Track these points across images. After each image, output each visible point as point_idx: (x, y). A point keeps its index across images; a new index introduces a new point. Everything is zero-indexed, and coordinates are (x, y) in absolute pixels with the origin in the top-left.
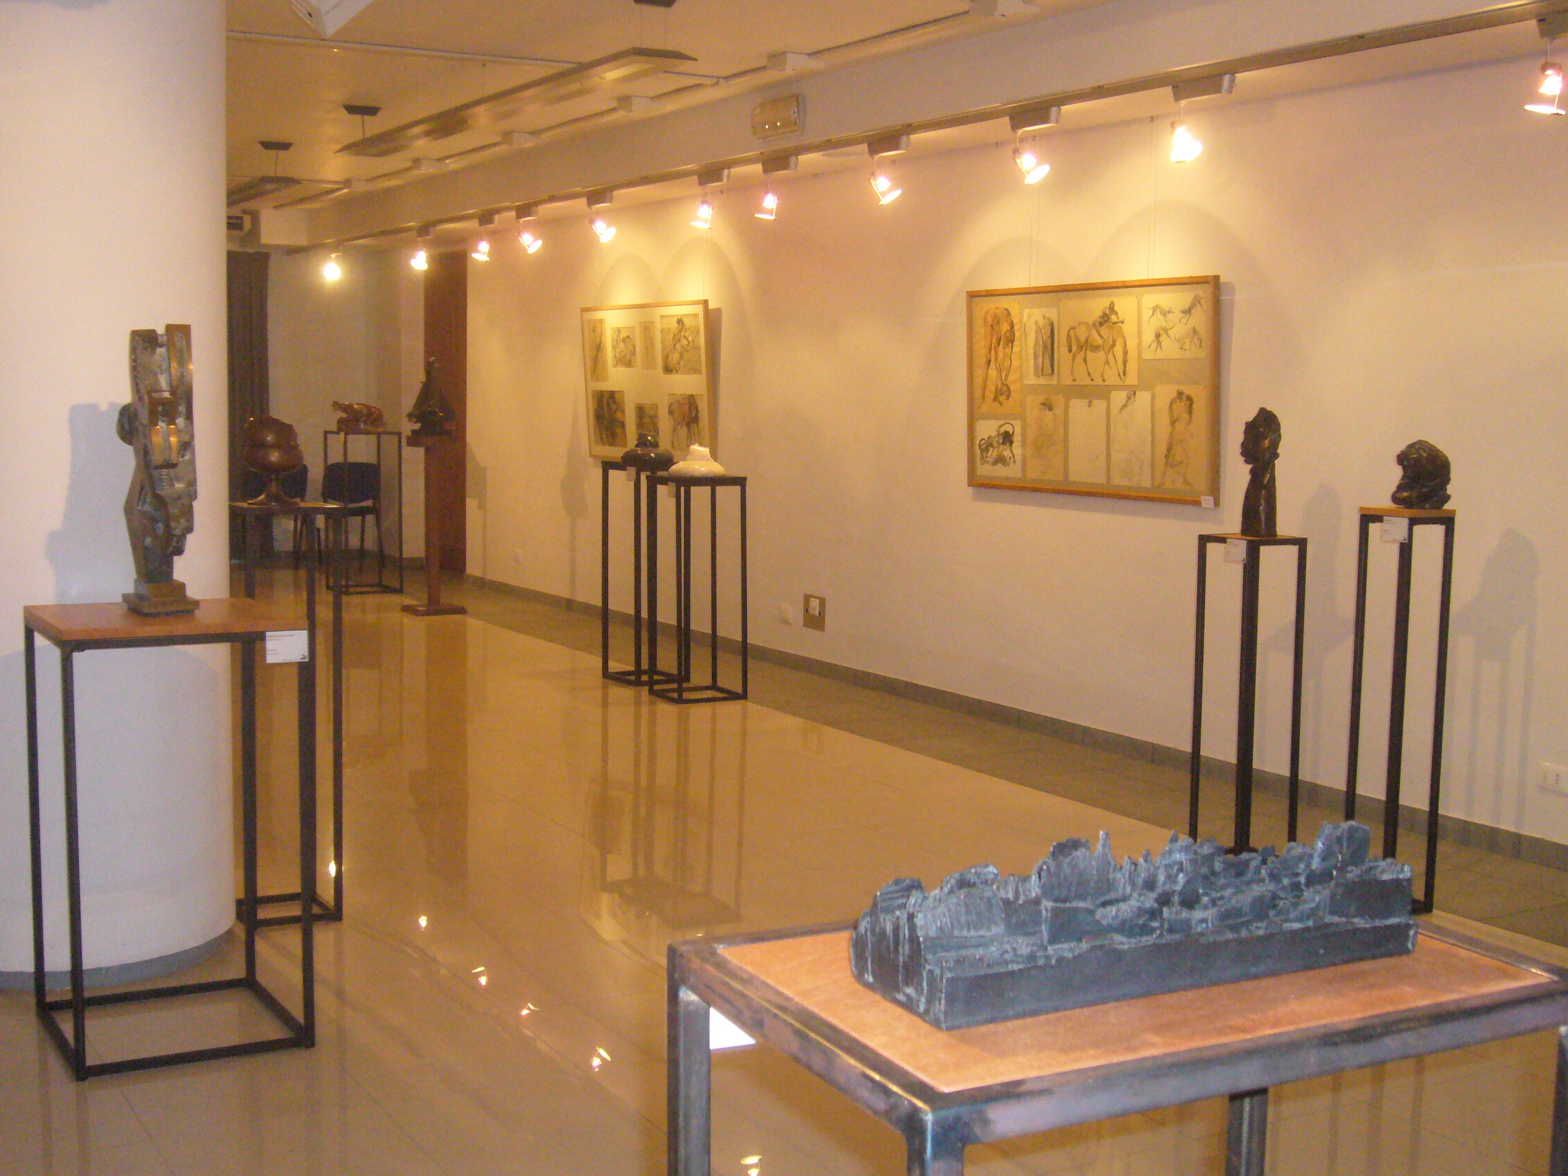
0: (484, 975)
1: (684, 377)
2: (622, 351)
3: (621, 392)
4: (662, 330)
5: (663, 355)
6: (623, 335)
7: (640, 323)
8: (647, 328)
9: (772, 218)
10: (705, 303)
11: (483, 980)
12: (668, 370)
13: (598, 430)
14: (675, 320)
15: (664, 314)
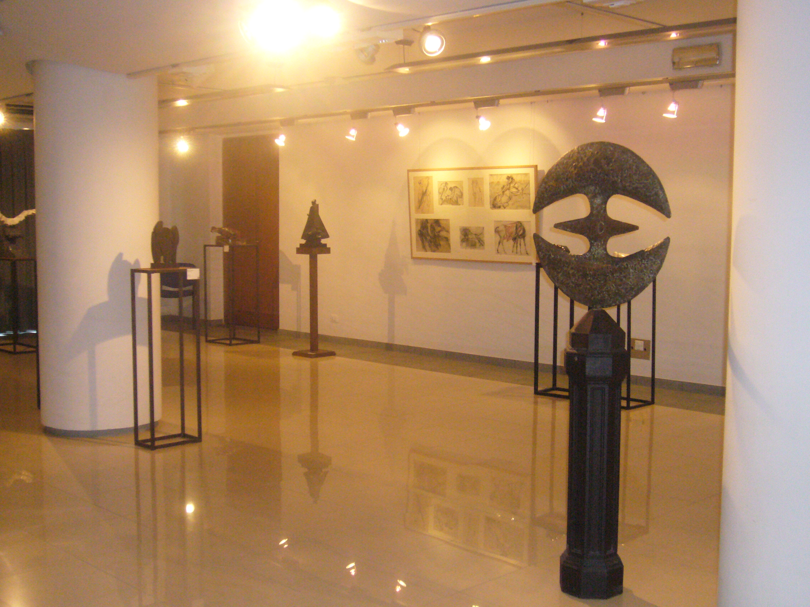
0: (354, 568)
1: (511, 211)
2: (449, 196)
3: (447, 220)
4: (491, 184)
5: (490, 197)
6: (449, 186)
7: (469, 179)
8: (475, 183)
9: (674, 116)
10: (536, 167)
11: (353, 572)
12: (495, 206)
13: (420, 242)
14: (505, 177)
15: (492, 174)
